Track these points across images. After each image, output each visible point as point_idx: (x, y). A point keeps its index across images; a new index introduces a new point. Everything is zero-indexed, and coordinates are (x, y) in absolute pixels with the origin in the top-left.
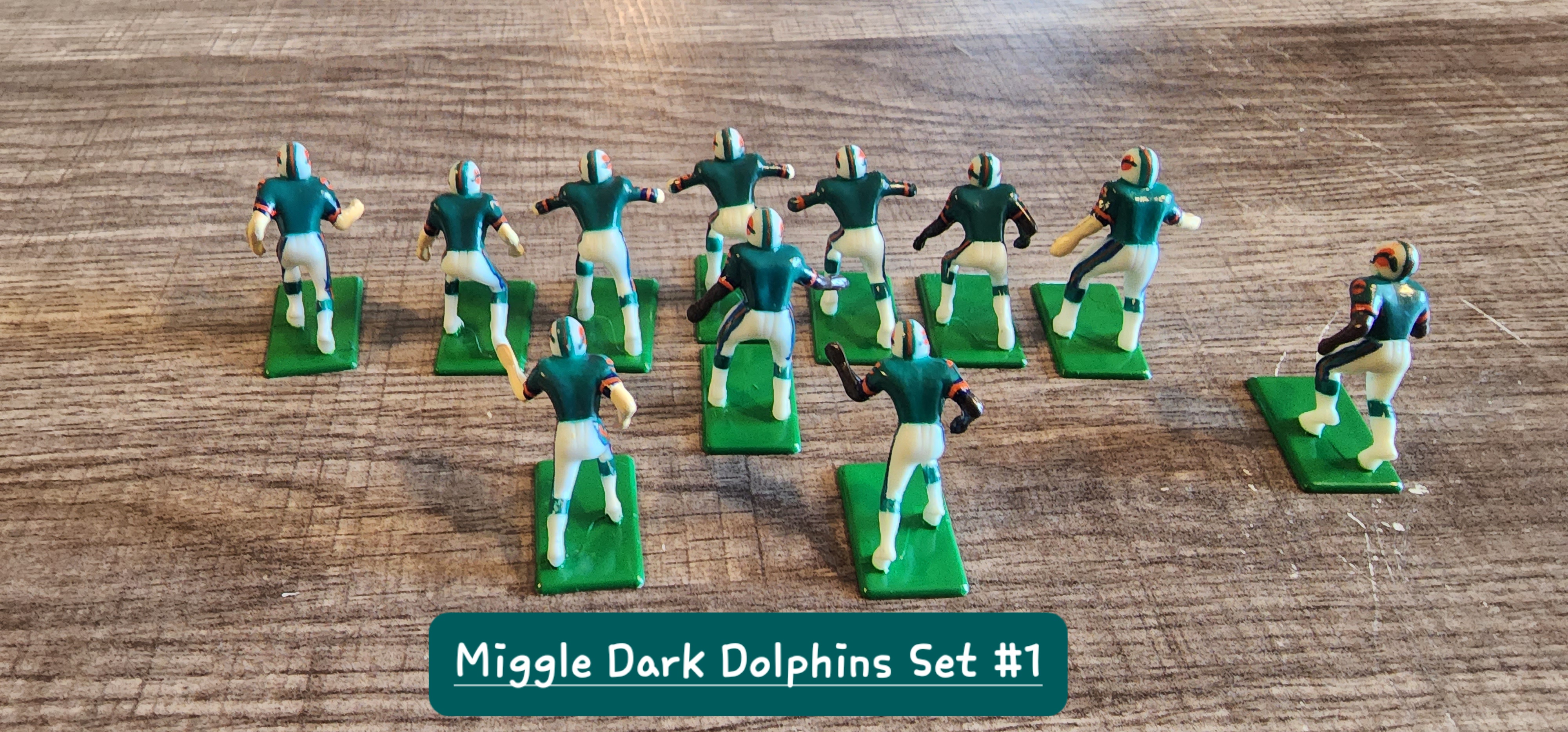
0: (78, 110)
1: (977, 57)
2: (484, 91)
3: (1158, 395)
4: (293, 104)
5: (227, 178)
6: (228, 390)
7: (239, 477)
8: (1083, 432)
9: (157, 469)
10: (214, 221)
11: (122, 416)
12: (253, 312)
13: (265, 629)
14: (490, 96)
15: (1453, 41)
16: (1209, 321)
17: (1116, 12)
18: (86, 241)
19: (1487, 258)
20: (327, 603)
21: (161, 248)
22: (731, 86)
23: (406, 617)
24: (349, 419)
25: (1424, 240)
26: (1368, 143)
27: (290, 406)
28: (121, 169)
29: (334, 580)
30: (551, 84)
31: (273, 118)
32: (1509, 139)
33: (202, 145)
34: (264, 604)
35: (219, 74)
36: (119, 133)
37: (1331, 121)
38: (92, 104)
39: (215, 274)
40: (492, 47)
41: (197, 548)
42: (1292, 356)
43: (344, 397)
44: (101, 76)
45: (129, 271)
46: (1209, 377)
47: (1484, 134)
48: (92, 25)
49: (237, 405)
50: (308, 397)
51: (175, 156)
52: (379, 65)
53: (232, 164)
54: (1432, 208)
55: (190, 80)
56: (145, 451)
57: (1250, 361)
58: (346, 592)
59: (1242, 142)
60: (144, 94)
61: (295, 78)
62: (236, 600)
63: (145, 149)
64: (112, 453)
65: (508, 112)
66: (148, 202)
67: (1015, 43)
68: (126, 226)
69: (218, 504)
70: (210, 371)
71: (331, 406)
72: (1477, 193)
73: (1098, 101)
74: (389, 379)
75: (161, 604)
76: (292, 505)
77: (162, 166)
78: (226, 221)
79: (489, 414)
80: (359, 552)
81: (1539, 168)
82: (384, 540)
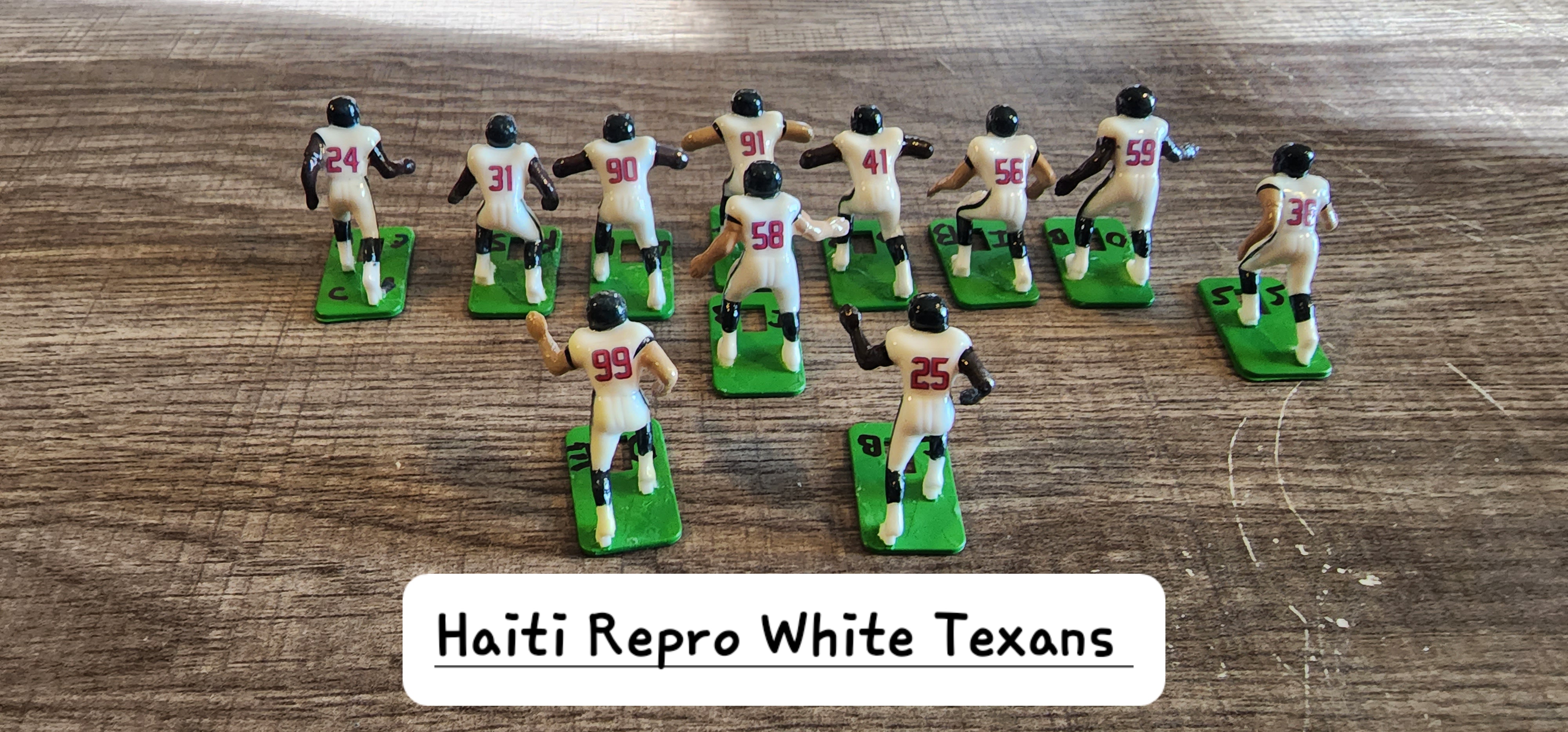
0: (29, 116)
1: (960, 73)
2: (442, 102)
3: (1103, 463)
4: (244, 113)
5: (167, 194)
6: (137, 429)
7: (134, 527)
8: (1017, 502)
9: (55, 513)
10: (148, 241)
11: (26, 455)
12: (174, 343)
13: (138, 696)
14: (447, 108)
15: (1473, 64)
16: (1169, 379)
17: (1113, 25)
18: (17, 261)
19: (1479, 315)
20: (205, 670)
21: (91, 271)
22: (696, 102)
23: (283, 688)
24: (255, 465)
25: (1413, 292)
26: (1366, 180)
27: (197, 449)
28: (62, 182)
29: (215, 645)
30: (511, 96)
31: (223, 129)
32: (1521, 177)
33: (147, 158)
34: (140, 668)
35: (176, 80)
36: (67, 143)
37: (1330, 153)
38: (43, 111)
39: (141, 300)
40: (457, 53)
41: (82, 604)
42: (1253, 422)
43: (253, 441)
44: (58, 79)
45: (55, 295)
46: (1160, 444)
47: (1495, 171)
48: (56, 23)
49: (144, 446)
50: (216, 439)
51: (119, 170)
52: (338, 72)
53: (175, 179)
54: (1426, 256)
55: (146, 85)
56: (44, 494)
57: (1206, 427)
58: (225, 658)
59: (1230, 176)
60: (97, 100)
61: (251, 85)
62: (113, 663)
63: (90, 161)
64: (11, 495)
65: (463, 127)
66: (85, 220)
67: (1002, 58)
68: (59, 246)
69: (109, 557)
70: (121, 408)
71: (238, 450)
72: (1478, 239)
73: (1081, 124)
74: (301, 422)
75: (37, 664)
76: (184, 558)
77: (104, 180)
78: (161, 242)
79: (398, 465)
80: (244, 614)
81: (1551, 212)
82: (271, 601)
